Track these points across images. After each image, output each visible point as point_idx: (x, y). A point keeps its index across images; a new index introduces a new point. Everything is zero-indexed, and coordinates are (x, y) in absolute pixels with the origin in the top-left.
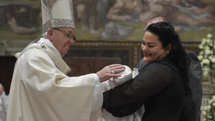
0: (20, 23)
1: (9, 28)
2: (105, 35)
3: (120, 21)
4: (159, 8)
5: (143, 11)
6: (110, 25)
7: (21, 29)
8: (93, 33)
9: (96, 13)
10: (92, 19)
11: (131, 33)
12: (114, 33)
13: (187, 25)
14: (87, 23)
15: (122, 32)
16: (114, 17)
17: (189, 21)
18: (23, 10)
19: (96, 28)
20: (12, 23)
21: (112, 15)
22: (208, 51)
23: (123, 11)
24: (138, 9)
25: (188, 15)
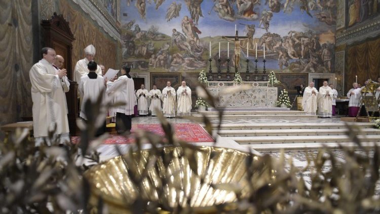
0: (142, 67)
1: (139, 69)
2: (170, 71)
3: (175, 66)
4: (188, 62)
5: (183, 63)
6: (172, 67)
7: (144, 69)
8: (166, 70)
9: (167, 63)
10: (166, 66)
11: (179, 70)
12: (173, 70)
13: (197, 67)
14: (164, 67)
15: (176, 70)
16: (173, 65)
17: (198, 66)
18: (143, 62)
19: (167, 69)
20: (140, 67)
21: (173, 64)
22: (202, 76)
23: (176, 63)
24: (181, 62)
25: (197, 64)
